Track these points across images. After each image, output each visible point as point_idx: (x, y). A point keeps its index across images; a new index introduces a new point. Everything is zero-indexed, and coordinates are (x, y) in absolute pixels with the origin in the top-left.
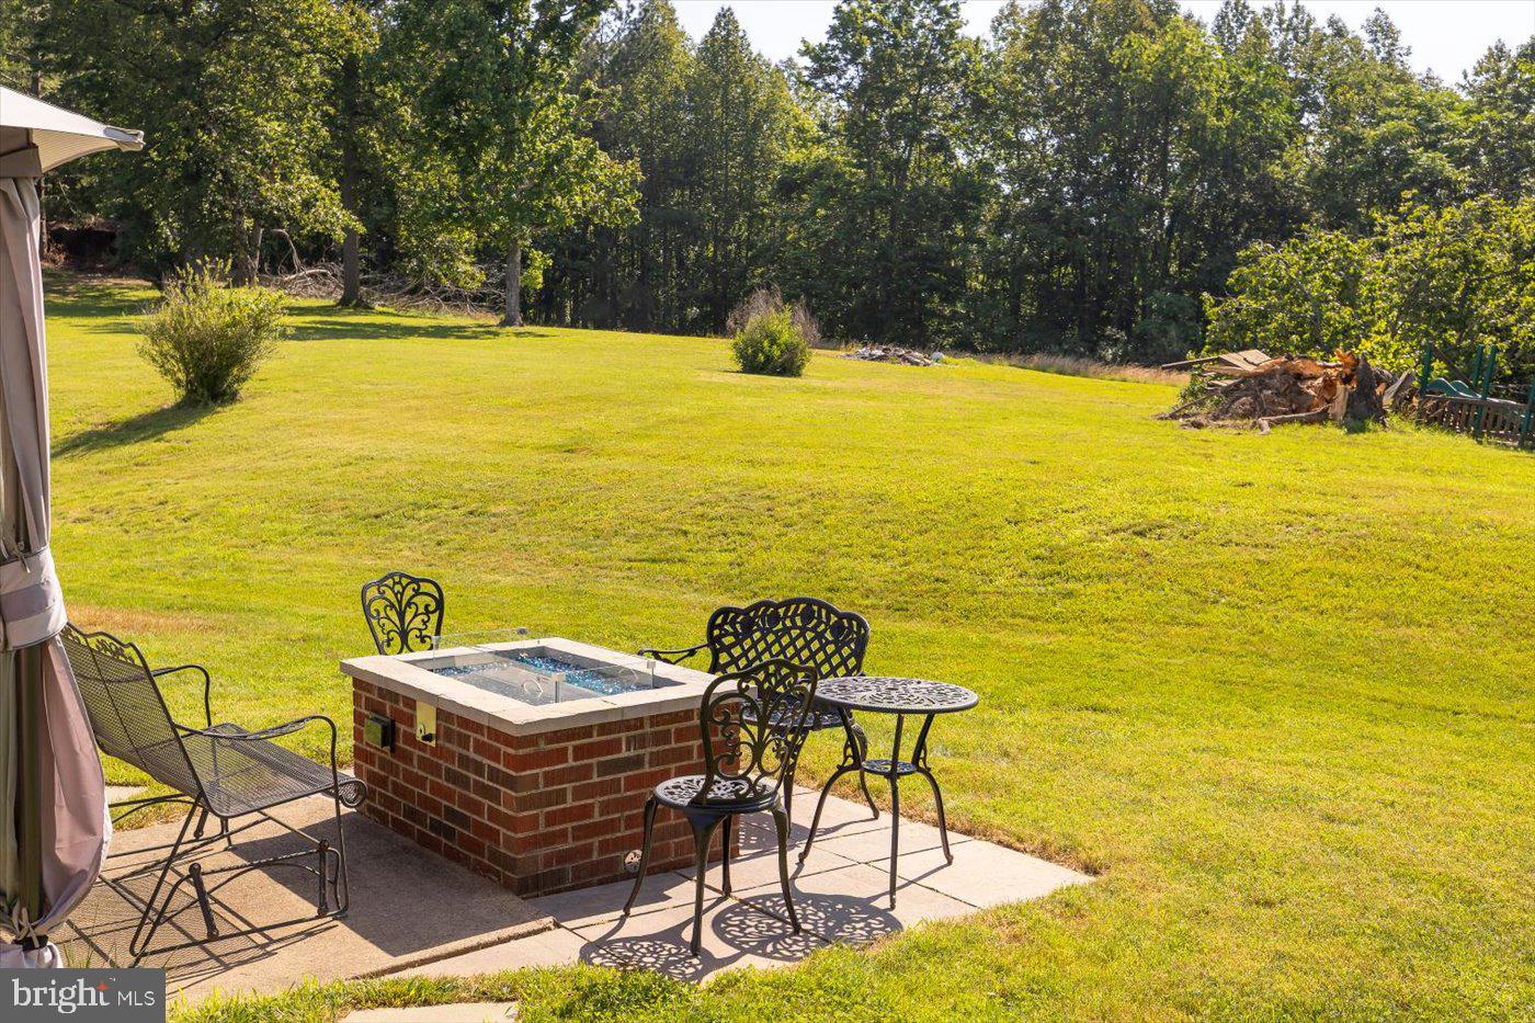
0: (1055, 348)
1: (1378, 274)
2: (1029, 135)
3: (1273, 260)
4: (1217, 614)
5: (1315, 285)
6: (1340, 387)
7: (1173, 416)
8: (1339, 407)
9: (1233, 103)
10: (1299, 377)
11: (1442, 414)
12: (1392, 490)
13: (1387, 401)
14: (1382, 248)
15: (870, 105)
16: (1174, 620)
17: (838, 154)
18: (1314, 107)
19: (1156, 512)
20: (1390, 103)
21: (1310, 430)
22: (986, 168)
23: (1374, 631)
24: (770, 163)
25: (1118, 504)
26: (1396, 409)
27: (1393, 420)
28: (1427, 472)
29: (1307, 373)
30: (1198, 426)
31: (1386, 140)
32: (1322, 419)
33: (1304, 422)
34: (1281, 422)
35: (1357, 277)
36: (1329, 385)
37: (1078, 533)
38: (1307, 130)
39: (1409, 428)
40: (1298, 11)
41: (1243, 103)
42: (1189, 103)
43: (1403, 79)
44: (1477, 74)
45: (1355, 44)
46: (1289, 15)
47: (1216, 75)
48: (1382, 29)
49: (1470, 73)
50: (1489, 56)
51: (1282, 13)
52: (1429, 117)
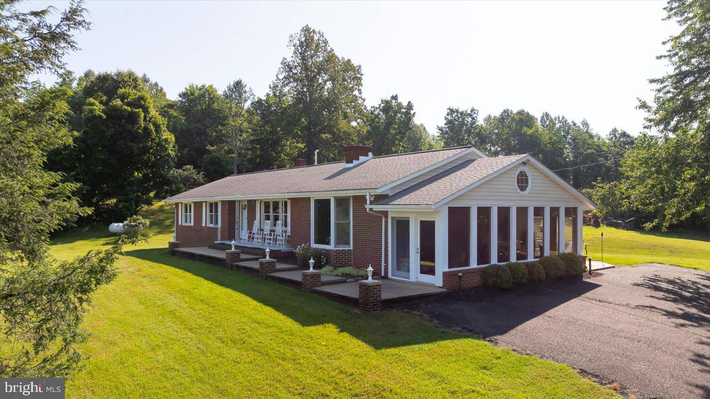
1: (595, 196)
6: (592, 220)
8: (592, 223)
9: (550, 144)
11: (610, 224)
13: (600, 222)
20: (589, 144)
21: (588, 227)
26: (602, 223)
27: (601, 225)
31: (588, 154)
36: (590, 218)
39: (605, 227)
40: (563, 118)
41: (553, 144)
42: (540, 144)
43: (591, 137)
44: (610, 135)
45: (579, 127)
46: (561, 119)
47: (546, 136)
48: (585, 124)
49: (608, 135)
50: (613, 131)
51: (559, 118)
52: (599, 149)
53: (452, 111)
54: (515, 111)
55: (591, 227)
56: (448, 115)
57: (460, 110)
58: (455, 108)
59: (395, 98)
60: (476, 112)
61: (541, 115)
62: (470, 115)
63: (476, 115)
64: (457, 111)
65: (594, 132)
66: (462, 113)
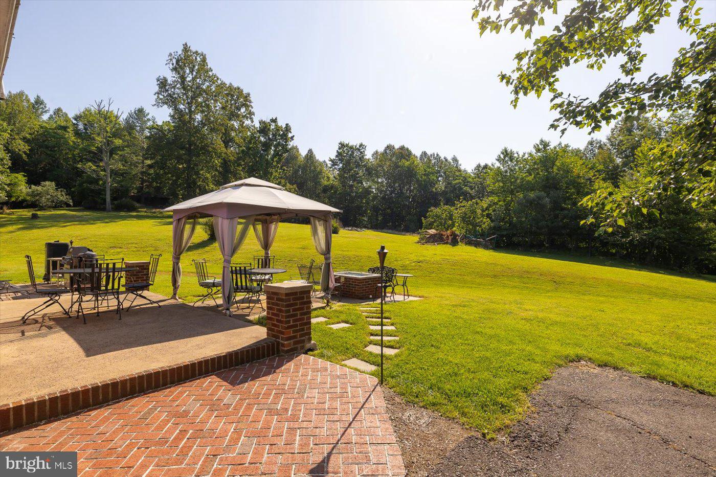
0: (387, 228)
1: (457, 213)
2: (380, 180)
3: (435, 211)
4: (433, 275)
5: (444, 216)
6: (450, 237)
7: (418, 243)
8: (450, 241)
9: (425, 175)
10: (442, 235)
11: (470, 243)
12: (460, 255)
13: (459, 240)
14: (457, 209)
15: (345, 172)
16: (427, 276)
17: (336, 183)
18: (441, 176)
19: (421, 259)
20: (457, 176)
21: (445, 245)
22: (370, 187)
23: (459, 277)
24: (320, 185)
25: (413, 257)
26: (461, 241)
27: (460, 243)
28: (467, 252)
29: (444, 234)
30: (423, 244)
31: (456, 184)
32: (447, 243)
33: (443, 244)
34: (439, 244)
35: (452, 215)
36: (448, 236)
37: (408, 262)
38: (439, 181)
39: (463, 245)
40: (437, 155)
41: (427, 175)
42: (415, 175)
43: (460, 171)
44: (475, 170)
45: (450, 163)
46: (436, 156)
47: (421, 169)
48: (455, 160)
49: (473, 170)
50: (477, 166)
51: (434, 155)
52: (465, 179)
53: (342, 145)
54: (397, 147)
55: (448, 246)
56: (339, 149)
57: (350, 145)
58: (346, 142)
59: (274, 121)
60: (364, 147)
61: (420, 153)
62: (359, 150)
63: (363, 150)
64: (347, 145)
65: (462, 168)
66: (351, 147)
